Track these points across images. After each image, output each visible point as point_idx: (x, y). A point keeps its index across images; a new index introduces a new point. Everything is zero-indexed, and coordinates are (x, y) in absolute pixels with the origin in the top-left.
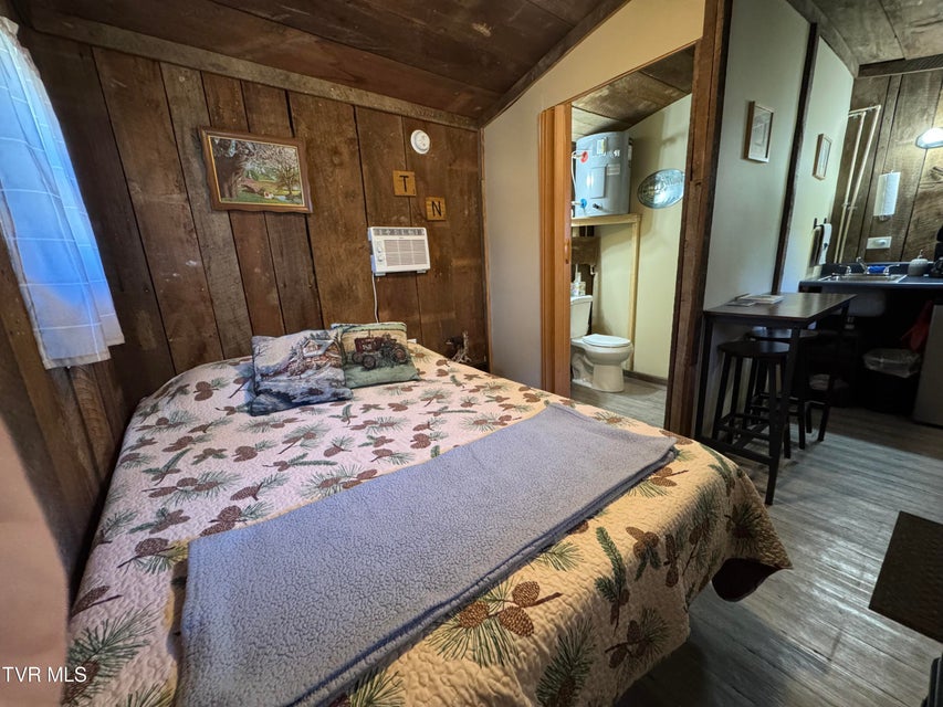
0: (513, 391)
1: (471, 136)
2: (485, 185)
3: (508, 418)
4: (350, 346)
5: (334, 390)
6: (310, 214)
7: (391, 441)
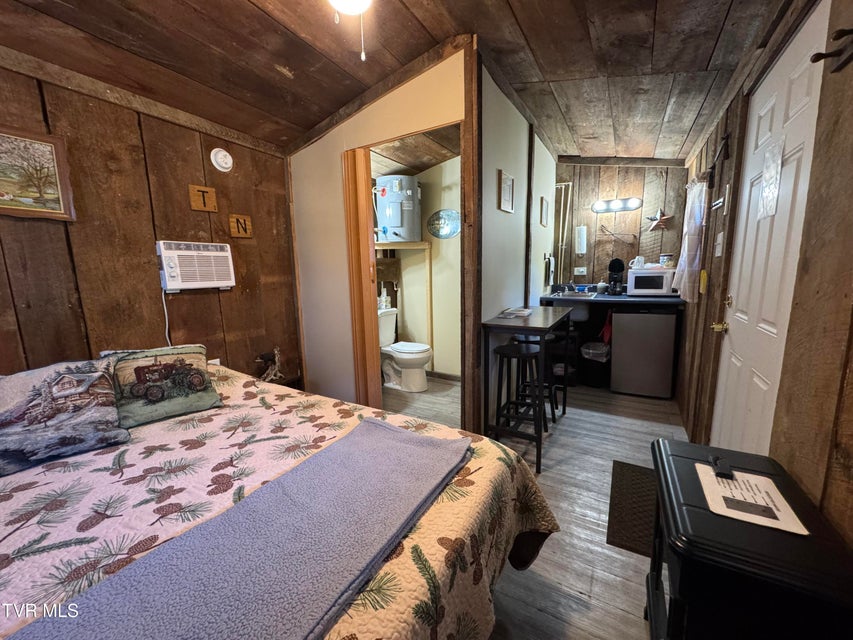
0: (326, 408)
1: (278, 162)
2: (294, 208)
3: (322, 439)
4: (128, 375)
5: (100, 434)
6: (72, 223)
7: (181, 490)
